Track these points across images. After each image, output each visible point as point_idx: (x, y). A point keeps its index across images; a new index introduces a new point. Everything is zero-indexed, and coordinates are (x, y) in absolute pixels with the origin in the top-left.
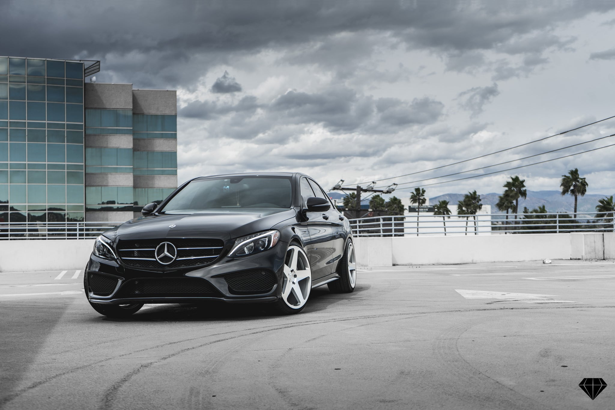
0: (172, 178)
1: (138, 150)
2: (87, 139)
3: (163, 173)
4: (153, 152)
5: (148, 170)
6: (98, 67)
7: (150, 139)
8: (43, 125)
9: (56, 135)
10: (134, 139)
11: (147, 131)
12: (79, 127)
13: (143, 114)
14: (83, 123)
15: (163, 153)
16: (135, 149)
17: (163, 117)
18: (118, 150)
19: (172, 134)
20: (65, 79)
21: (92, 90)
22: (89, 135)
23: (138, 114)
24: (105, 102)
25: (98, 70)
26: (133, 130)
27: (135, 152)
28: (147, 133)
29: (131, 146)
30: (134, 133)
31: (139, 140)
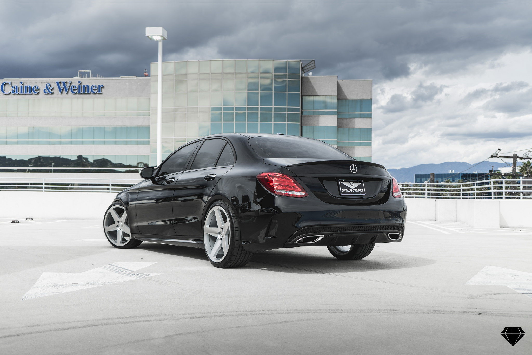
0: (367, 148)
1: (342, 127)
2: (303, 119)
3: (361, 144)
4: (353, 129)
5: (349, 142)
6: (314, 65)
7: (351, 119)
8: (271, 109)
9: (280, 117)
10: (338, 119)
11: (349, 112)
12: (297, 110)
13: (346, 99)
14: (300, 107)
15: (361, 130)
16: (339, 126)
17: (361, 101)
18: (326, 128)
19: (368, 114)
20: (287, 74)
21: (308, 82)
22: (305, 116)
23: (342, 99)
24: (316, 90)
25: (314, 67)
26: (337, 112)
27: (339, 129)
28: (349, 114)
29: (335, 124)
30: (338, 113)
31: (342, 119)
